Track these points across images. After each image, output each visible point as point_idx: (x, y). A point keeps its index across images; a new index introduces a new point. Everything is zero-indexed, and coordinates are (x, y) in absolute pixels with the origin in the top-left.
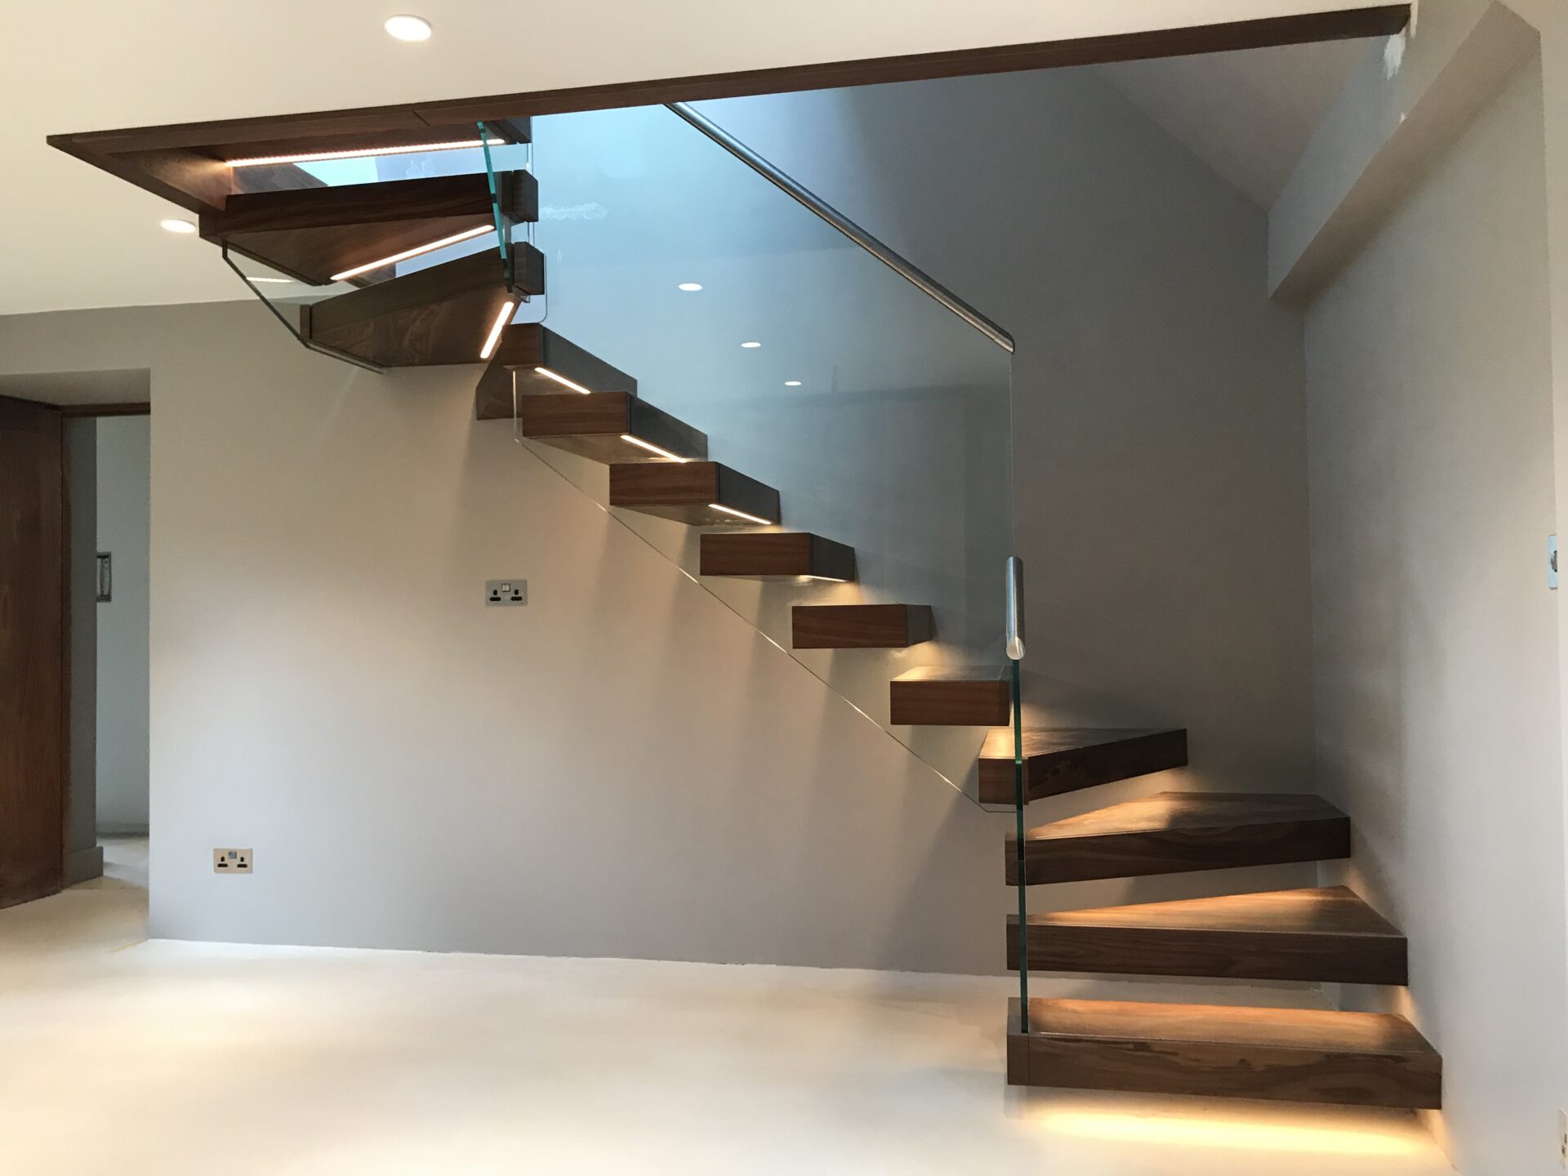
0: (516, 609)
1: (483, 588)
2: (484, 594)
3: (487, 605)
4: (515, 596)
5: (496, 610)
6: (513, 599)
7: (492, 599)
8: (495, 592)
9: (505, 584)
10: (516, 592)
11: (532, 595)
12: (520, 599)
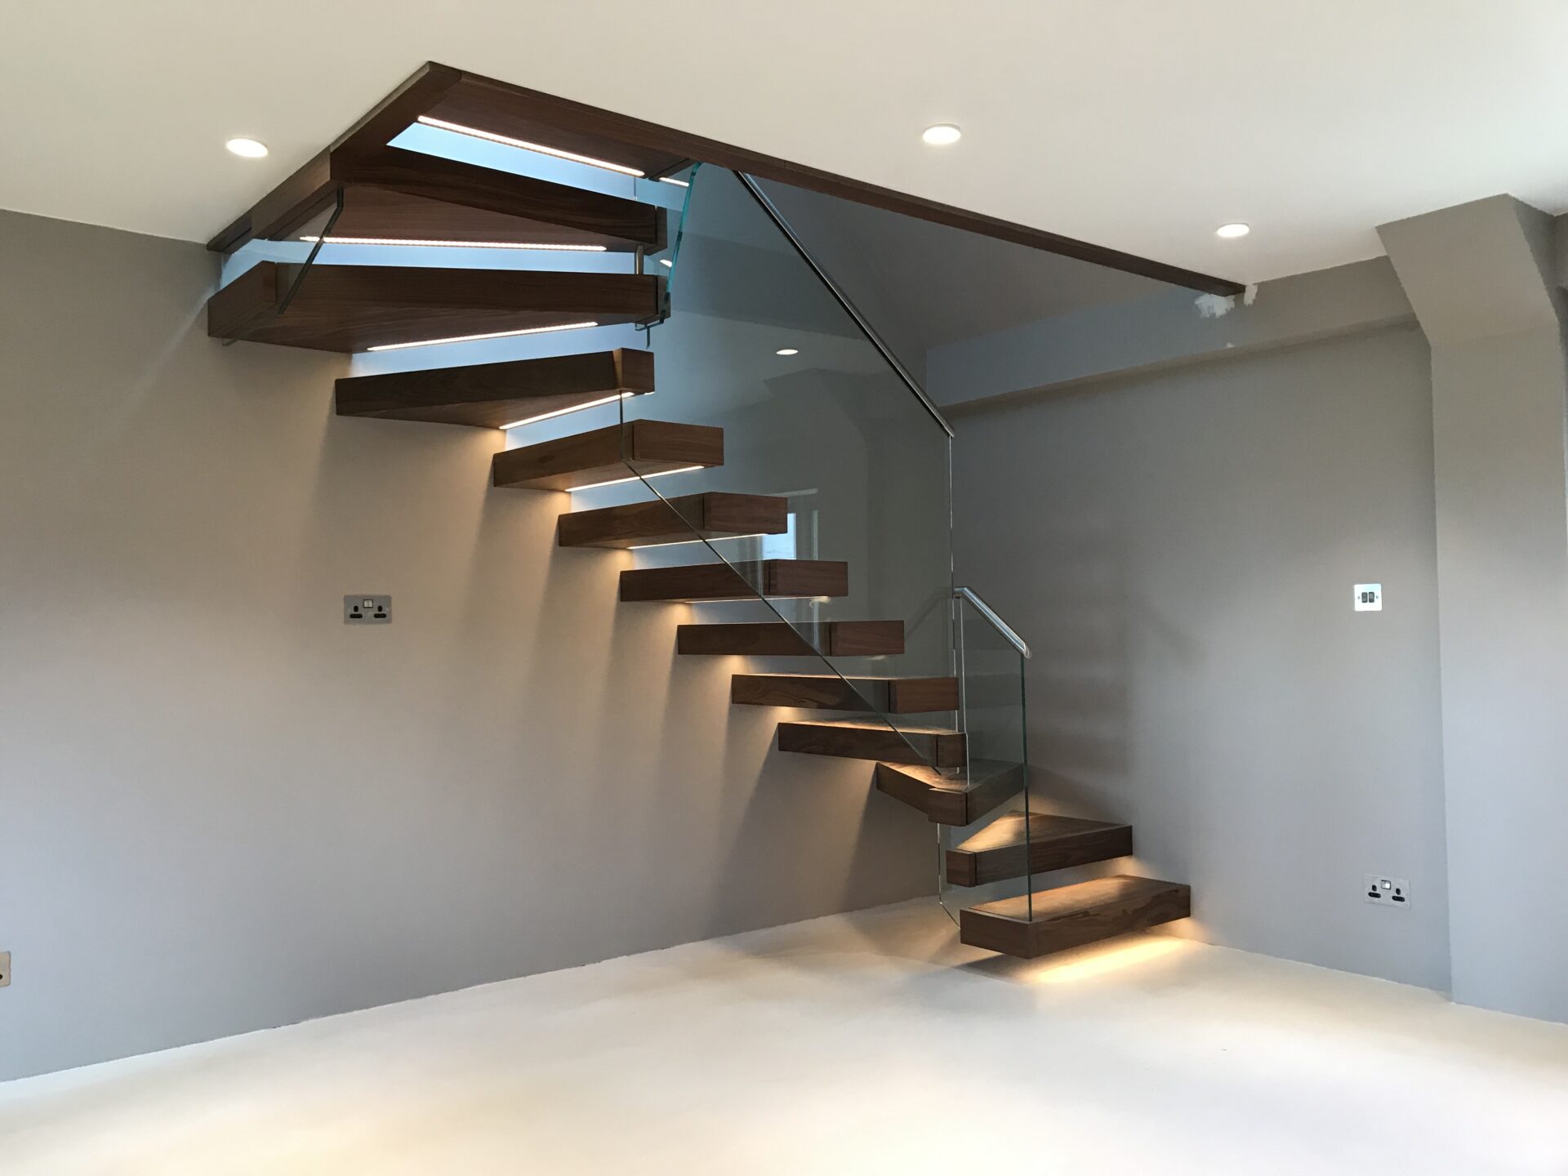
0: (380, 628)
1: (342, 605)
2: (340, 610)
3: (346, 622)
4: (378, 612)
5: (357, 627)
6: (376, 616)
7: (352, 616)
8: (356, 609)
9: (368, 600)
10: (380, 609)
11: (396, 610)
12: (384, 616)
